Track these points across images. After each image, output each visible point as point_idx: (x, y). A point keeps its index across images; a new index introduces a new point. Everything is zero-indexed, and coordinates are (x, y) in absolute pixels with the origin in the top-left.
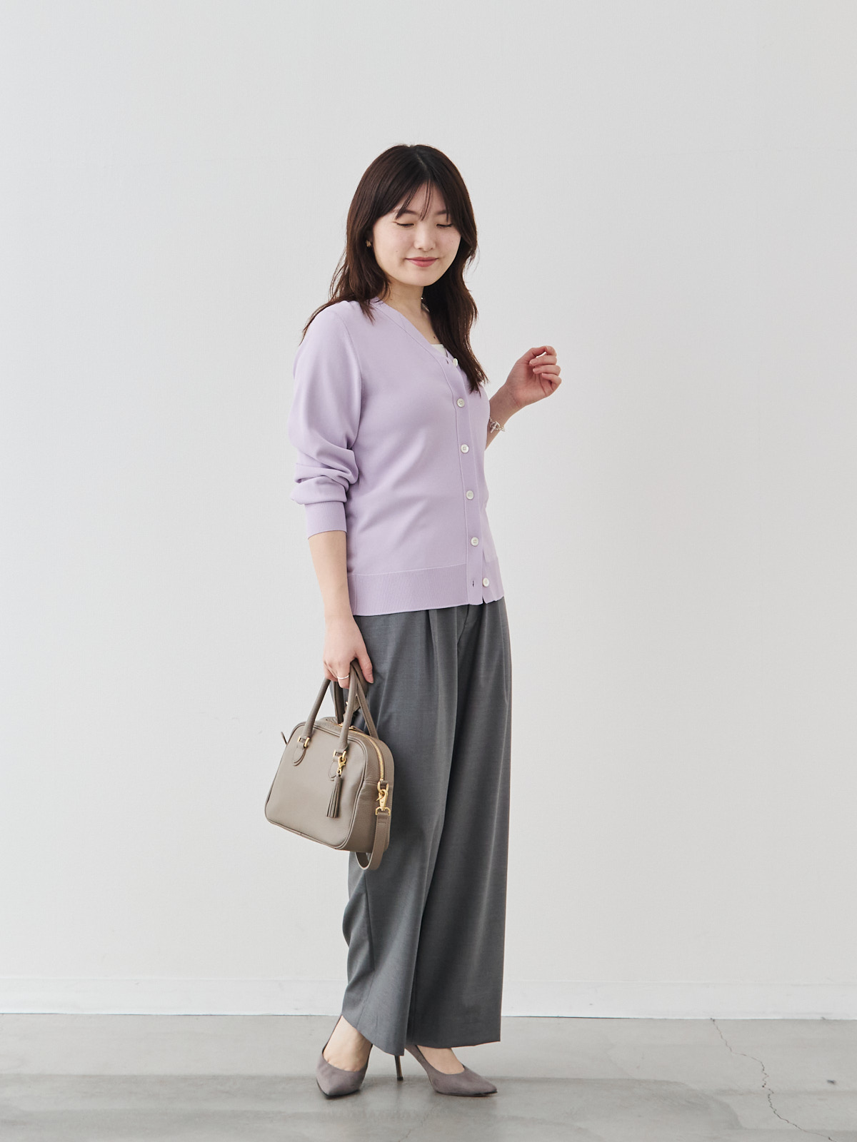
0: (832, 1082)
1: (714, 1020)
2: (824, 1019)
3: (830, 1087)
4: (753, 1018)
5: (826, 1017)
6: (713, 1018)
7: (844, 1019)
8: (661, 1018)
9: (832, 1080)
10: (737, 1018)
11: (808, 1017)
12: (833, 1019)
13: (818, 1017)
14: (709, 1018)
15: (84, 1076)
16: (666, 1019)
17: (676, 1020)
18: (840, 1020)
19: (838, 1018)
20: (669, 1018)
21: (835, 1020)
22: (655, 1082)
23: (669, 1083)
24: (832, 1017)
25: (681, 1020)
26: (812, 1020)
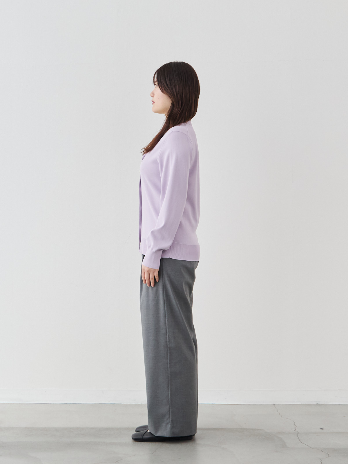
0: (322, 429)
4: (290, 404)
5: (318, 403)
6: (274, 404)
8: (253, 404)
10: (283, 404)
11: (311, 403)
13: (315, 403)
14: (272, 404)
15: (26, 428)
16: (255, 404)
17: (259, 405)
19: (323, 404)
20: (257, 404)
21: (322, 404)
22: (252, 429)
23: (257, 430)
24: (321, 403)
25: (261, 405)
26: (313, 404)
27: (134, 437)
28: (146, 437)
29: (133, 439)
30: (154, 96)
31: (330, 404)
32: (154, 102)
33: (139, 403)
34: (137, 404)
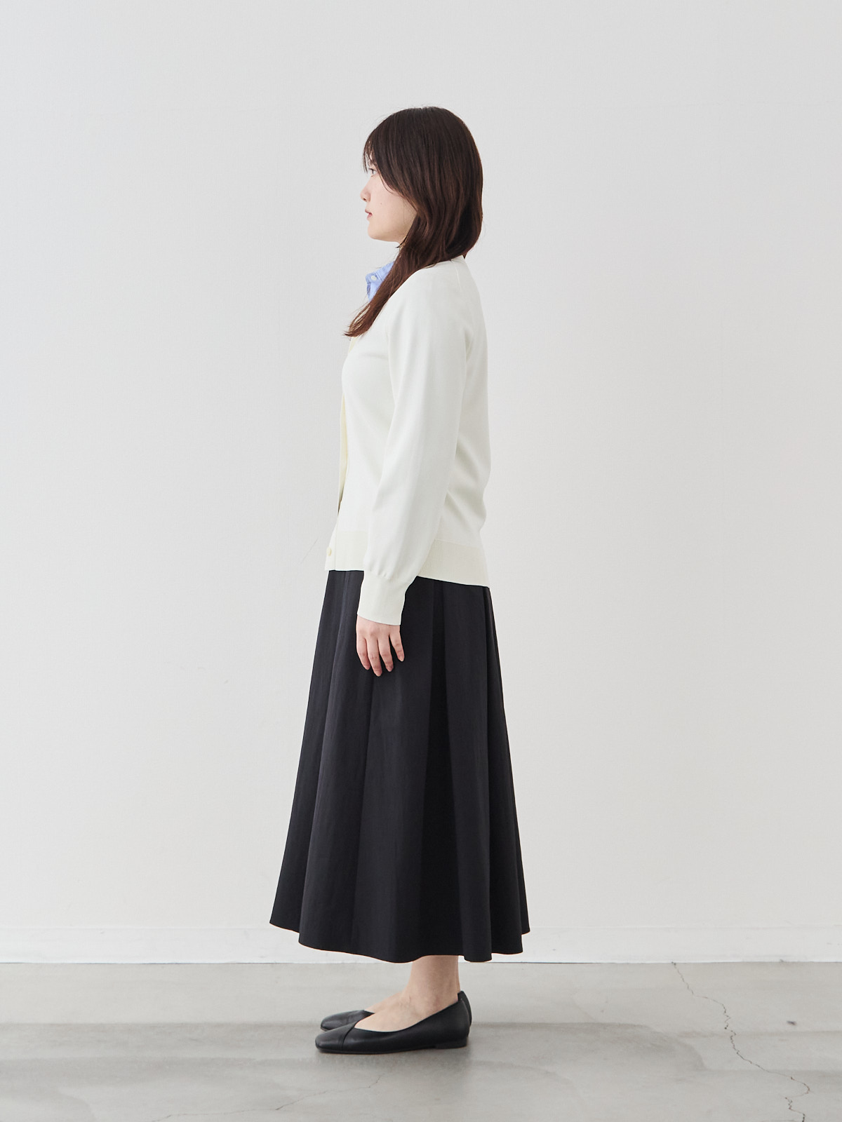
0: (793, 1023)
1: (675, 964)
2: (782, 961)
3: (790, 1027)
4: (713, 961)
5: (784, 959)
6: (674, 962)
7: (802, 961)
8: (624, 962)
9: (792, 1020)
10: (697, 962)
11: (767, 960)
12: (791, 961)
13: (777, 960)
14: (670, 962)
15: (52, 1025)
16: (628, 964)
17: (638, 964)
18: (798, 962)
19: (796, 961)
20: (631, 962)
21: (793, 963)
22: (620, 1026)
23: (634, 1026)
24: (791, 960)
25: (642, 964)
26: (771, 962)
27: (322, 1043)
28: (350, 1041)
29: (318, 1046)
30: (370, 200)
31: (813, 962)
32: (370, 214)
33: (336, 962)
34: (331, 964)
